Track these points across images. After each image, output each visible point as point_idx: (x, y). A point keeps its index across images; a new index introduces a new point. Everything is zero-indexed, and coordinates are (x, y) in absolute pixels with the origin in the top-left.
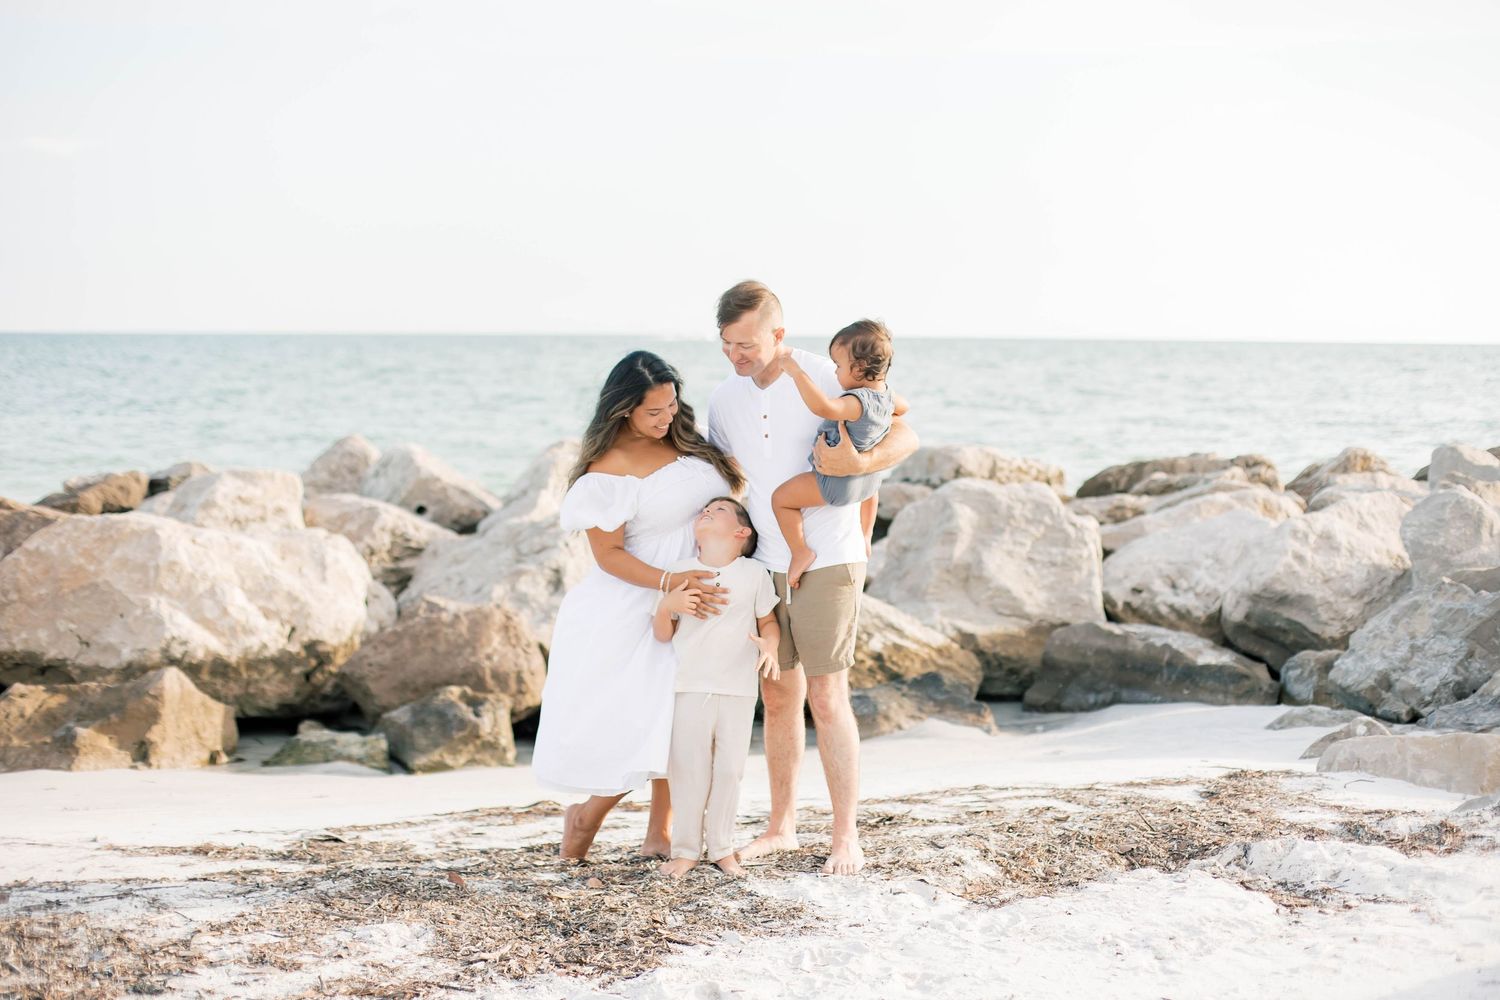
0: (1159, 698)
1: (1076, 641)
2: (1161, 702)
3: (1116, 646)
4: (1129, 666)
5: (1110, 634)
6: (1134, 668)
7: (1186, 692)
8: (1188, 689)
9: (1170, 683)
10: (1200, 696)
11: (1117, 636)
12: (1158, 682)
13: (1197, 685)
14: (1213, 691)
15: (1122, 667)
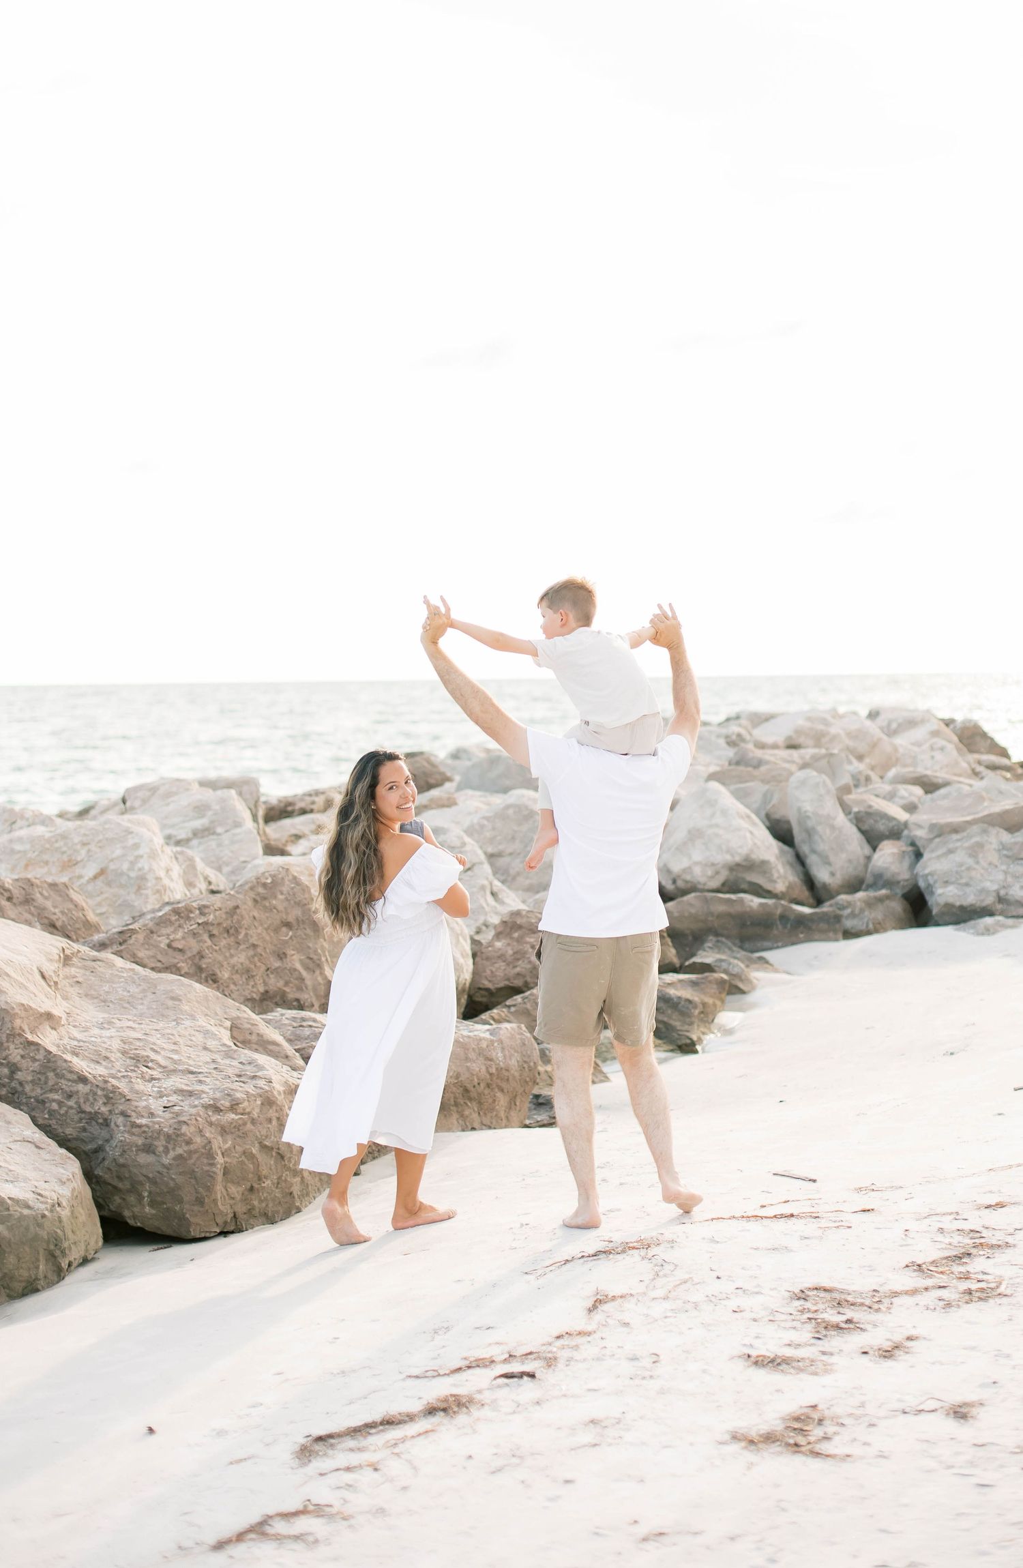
0: (780, 944)
1: (693, 911)
2: (783, 946)
3: (738, 909)
4: (749, 923)
5: (729, 900)
6: (753, 924)
7: (801, 936)
8: (802, 933)
9: (786, 931)
10: (816, 937)
11: (735, 901)
12: (775, 932)
13: (810, 929)
14: (822, 931)
15: (743, 925)
